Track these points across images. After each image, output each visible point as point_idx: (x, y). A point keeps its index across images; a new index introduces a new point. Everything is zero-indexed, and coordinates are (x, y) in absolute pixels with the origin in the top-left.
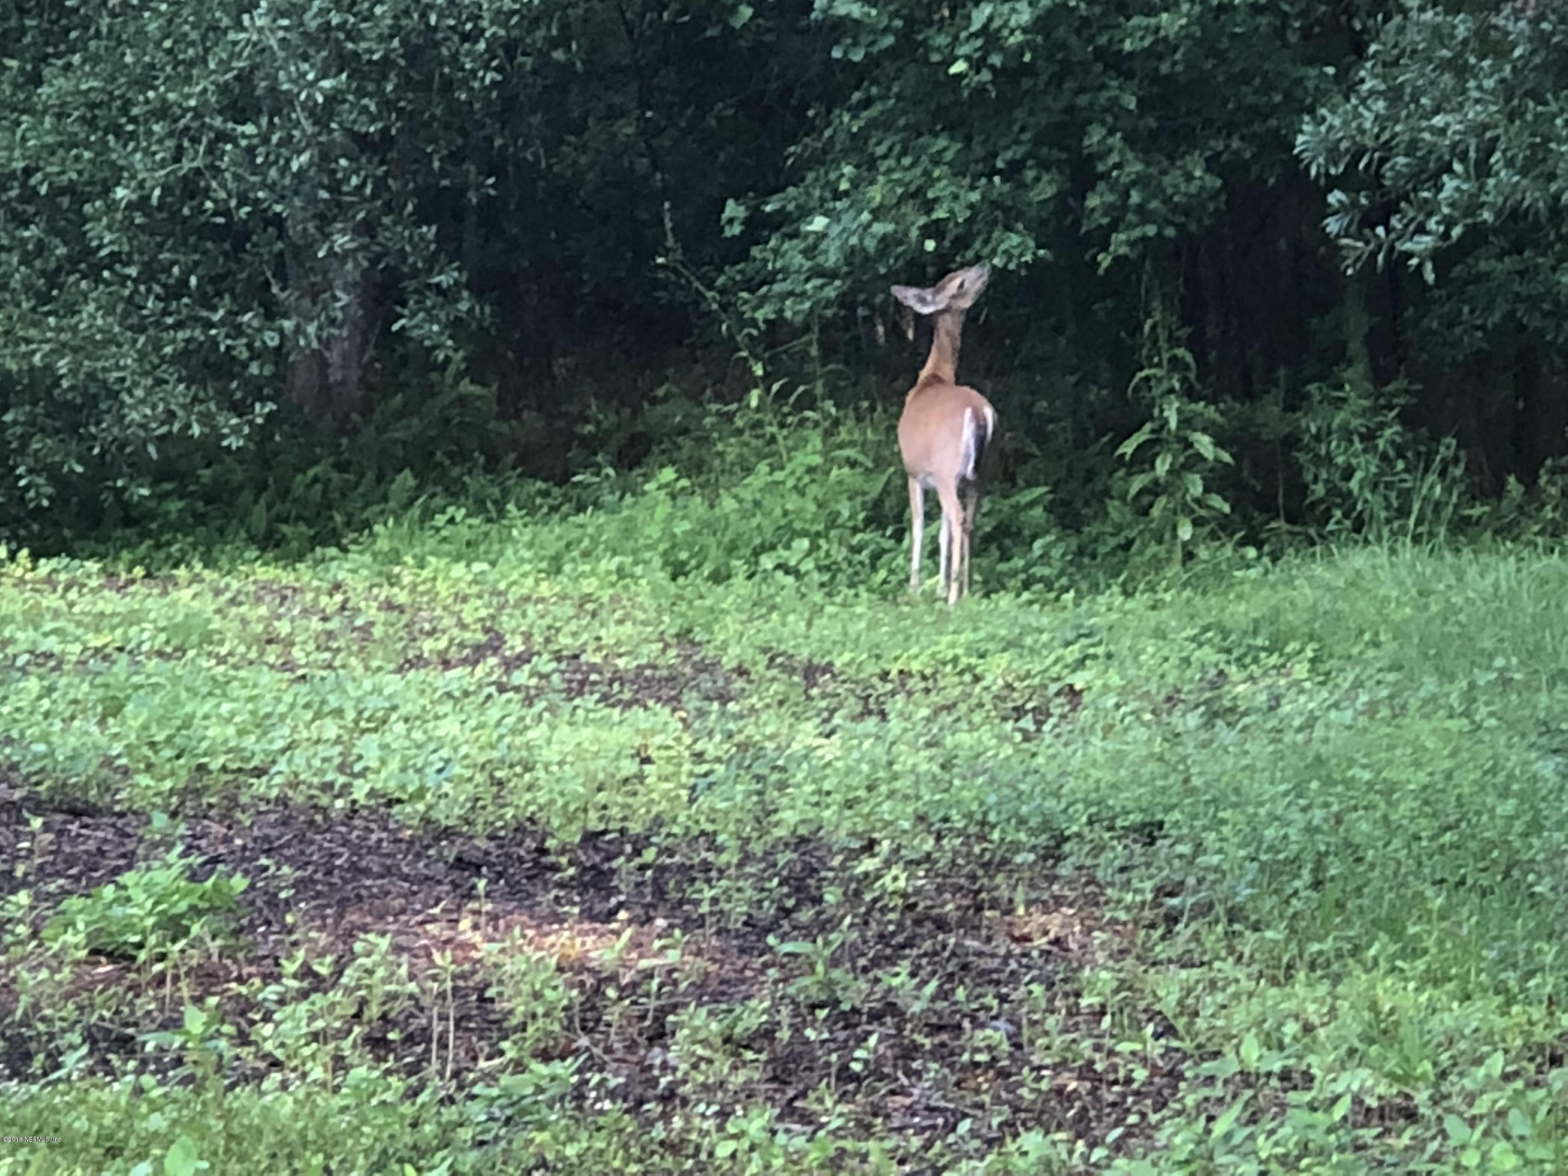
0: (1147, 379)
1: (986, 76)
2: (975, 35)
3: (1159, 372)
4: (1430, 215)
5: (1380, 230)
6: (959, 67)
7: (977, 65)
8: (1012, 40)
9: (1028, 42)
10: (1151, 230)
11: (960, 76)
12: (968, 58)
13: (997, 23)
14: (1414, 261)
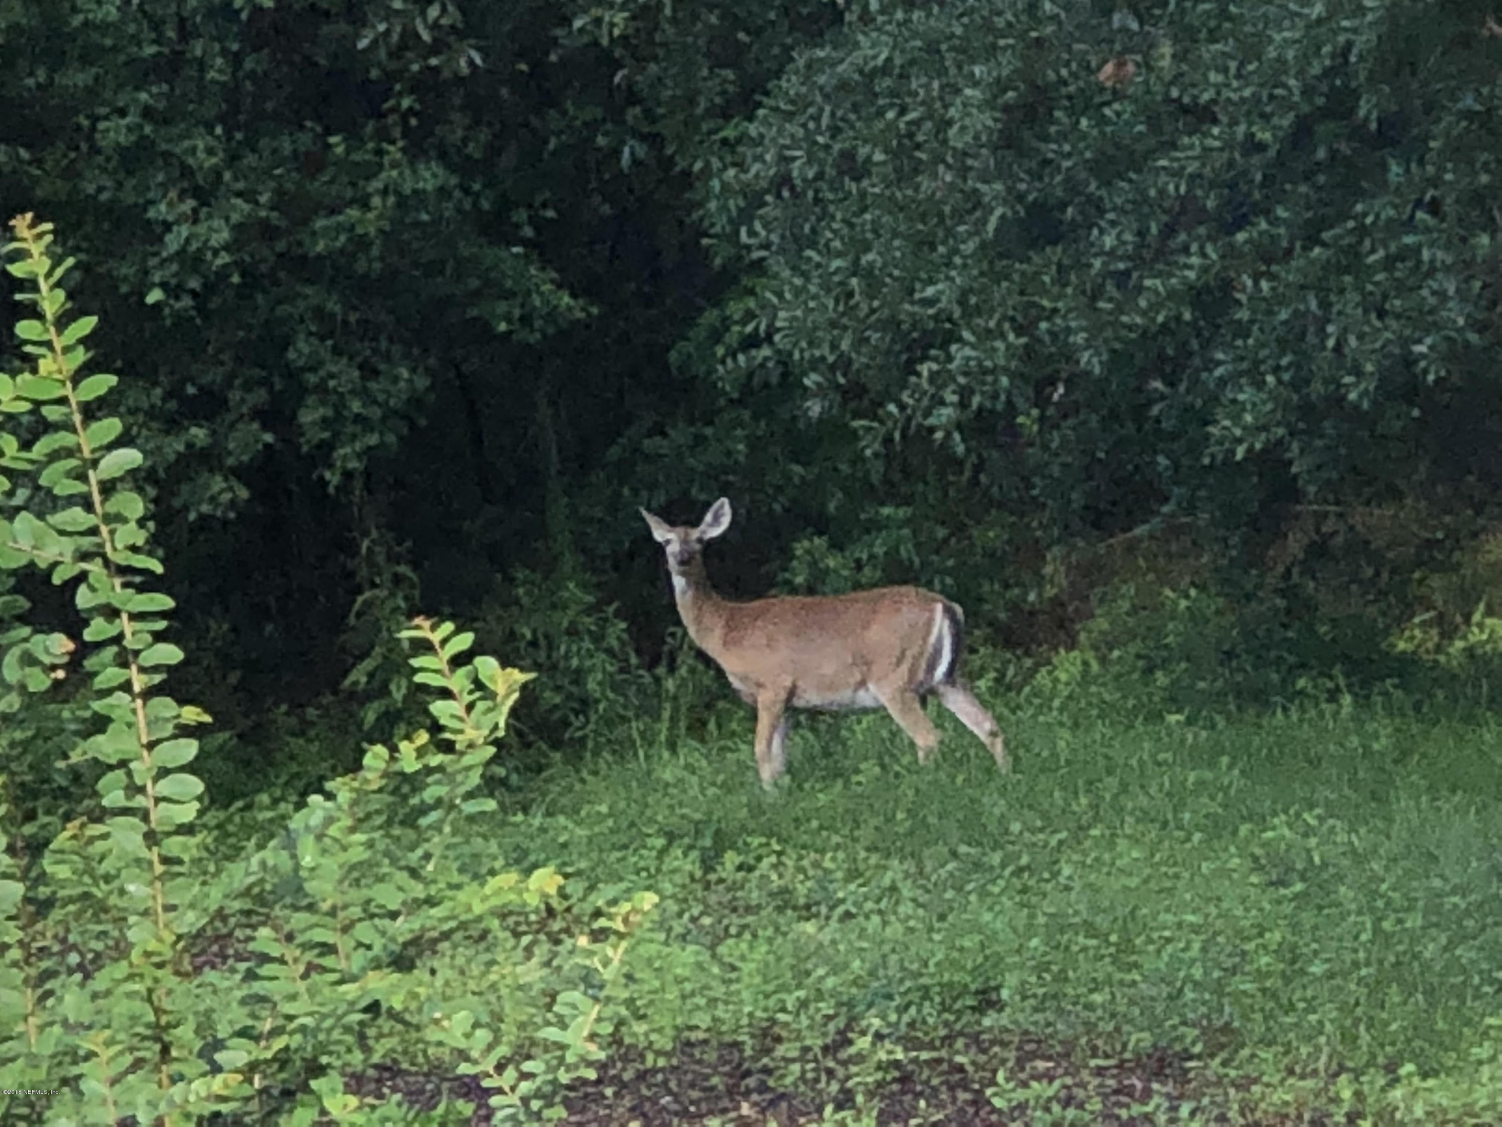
0: (368, 604)
1: (187, 302)
2: (170, 259)
3: (382, 593)
4: (944, 385)
5: (892, 408)
6: (154, 296)
7: (173, 290)
8: (219, 262)
9: (235, 263)
10: (373, 439)
11: (157, 305)
12: (164, 286)
13: (194, 246)
14: (939, 435)
